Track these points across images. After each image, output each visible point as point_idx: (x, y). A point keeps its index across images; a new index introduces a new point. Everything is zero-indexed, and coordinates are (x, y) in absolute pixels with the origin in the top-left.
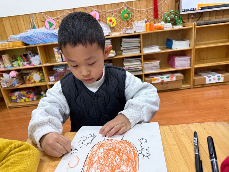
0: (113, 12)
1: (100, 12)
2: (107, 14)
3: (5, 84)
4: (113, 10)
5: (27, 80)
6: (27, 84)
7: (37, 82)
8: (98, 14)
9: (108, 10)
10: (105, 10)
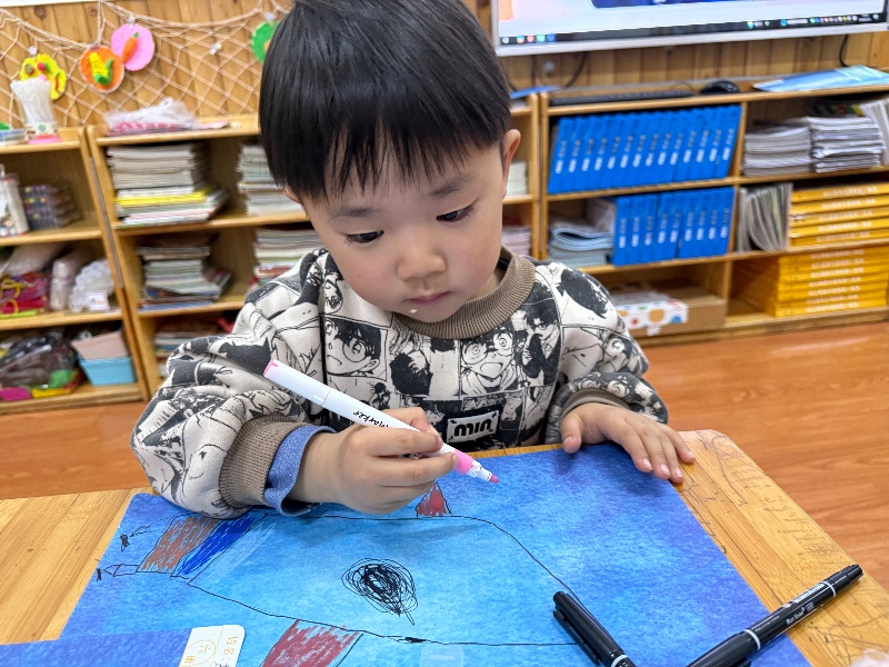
0: (216, 29)
1: (158, 26)
2: (188, 38)
4: (215, 23)
8: (151, 38)
9: (192, 21)
10: (181, 21)
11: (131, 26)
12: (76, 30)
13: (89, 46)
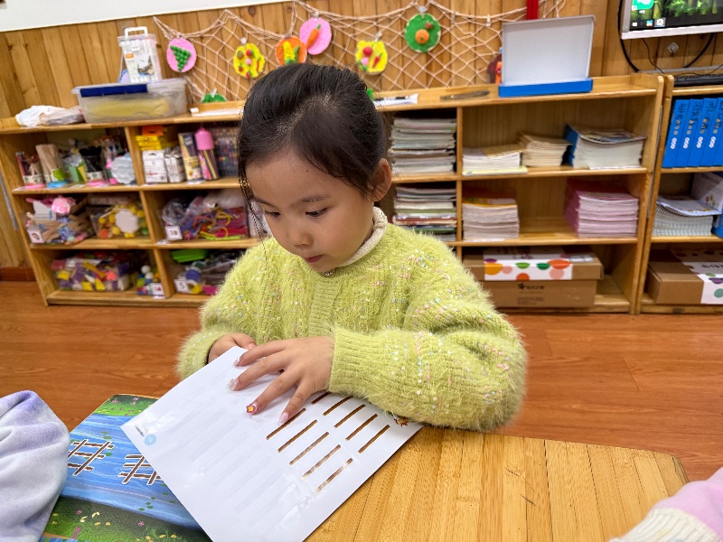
0: (380, 21)
1: (335, 19)
2: (357, 28)
3: (38, 233)
4: (379, 16)
5: (101, 226)
6: (100, 238)
7: (126, 235)
8: (329, 29)
9: (362, 15)
10: (353, 15)
11: (316, 20)
12: (276, 24)
13: (283, 36)
